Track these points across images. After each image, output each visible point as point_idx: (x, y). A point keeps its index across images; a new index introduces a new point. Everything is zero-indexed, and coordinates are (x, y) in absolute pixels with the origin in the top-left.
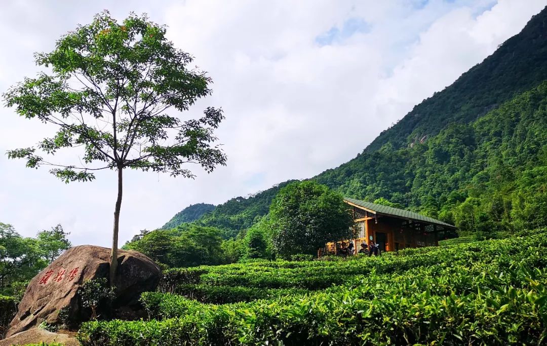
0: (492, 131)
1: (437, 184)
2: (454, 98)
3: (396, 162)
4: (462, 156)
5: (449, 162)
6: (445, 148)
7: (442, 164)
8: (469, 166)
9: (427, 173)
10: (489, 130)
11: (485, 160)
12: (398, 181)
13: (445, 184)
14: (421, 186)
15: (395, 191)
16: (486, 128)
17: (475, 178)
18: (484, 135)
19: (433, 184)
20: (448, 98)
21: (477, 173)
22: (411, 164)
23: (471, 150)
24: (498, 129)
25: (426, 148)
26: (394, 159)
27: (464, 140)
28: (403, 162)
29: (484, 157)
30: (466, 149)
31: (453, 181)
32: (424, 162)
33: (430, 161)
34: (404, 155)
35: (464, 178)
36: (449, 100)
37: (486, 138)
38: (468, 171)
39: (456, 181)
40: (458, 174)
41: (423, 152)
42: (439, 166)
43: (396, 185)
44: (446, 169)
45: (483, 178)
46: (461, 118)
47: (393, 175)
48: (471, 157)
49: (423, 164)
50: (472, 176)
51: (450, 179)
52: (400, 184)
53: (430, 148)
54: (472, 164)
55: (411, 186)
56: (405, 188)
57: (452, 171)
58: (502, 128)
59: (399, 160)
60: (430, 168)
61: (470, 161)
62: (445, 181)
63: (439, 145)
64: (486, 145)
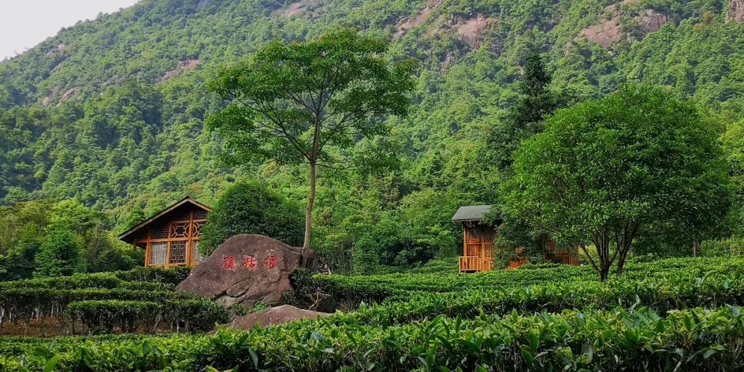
0: (191, 107)
1: (91, 183)
2: (132, 32)
3: (23, 128)
4: (138, 139)
5: (116, 145)
6: (112, 121)
7: (104, 148)
8: (147, 159)
9: (77, 160)
10: (185, 103)
11: (173, 154)
12: (22, 165)
13: (103, 185)
14: (62, 180)
15: (15, 184)
16: (181, 100)
17: (155, 182)
18: (177, 111)
19: (83, 181)
20: (122, 29)
21: (159, 173)
22: (48, 137)
23: (154, 133)
24: (200, 106)
25: (80, 114)
26: (20, 122)
27: (144, 112)
28: (36, 132)
29: (172, 147)
30: (146, 129)
31: (119, 181)
32: (73, 138)
33: (83, 139)
34: (39, 117)
35: (137, 179)
36: (123, 34)
37: (179, 117)
38: (144, 167)
39: (123, 182)
40: (128, 171)
41: (73, 120)
42: (98, 150)
43: (17, 172)
44: (110, 157)
45: (167, 184)
46: (140, 70)
47: (15, 152)
48: (152, 143)
49: (71, 142)
50: (151, 177)
51: (114, 177)
52: (25, 172)
53: (87, 114)
54: (152, 156)
55: (44, 178)
56: (33, 181)
57: (119, 164)
58: (207, 105)
59: (29, 126)
60: (82, 151)
61: (149, 151)
62: (104, 179)
63: (104, 112)
64: (177, 128)
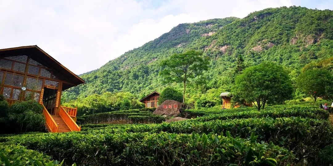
0: (155, 70)
1: (133, 88)
2: (142, 52)
3: (117, 76)
4: (143, 78)
5: (138, 79)
6: (137, 73)
7: (135, 80)
8: (145, 82)
9: (130, 83)
10: (154, 69)
11: (151, 81)
12: (117, 84)
13: (135, 89)
14: (126, 88)
15: (115, 88)
16: (153, 68)
17: (147, 88)
18: (152, 71)
20: (139, 52)
21: (148, 86)
22: (123, 77)
23: (147, 76)
24: (157, 69)
25: (130, 72)
26: (116, 74)
27: (145, 71)
28: (120, 76)
29: (151, 79)
31: (139, 88)
32: (128, 78)
33: (131, 78)
34: (121, 73)
35: (143, 87)
37: (153, 72)
38: (145, 84)
39: (140, 88)
40: (141, 85)
41: (128, 73)
42: (134, 80)
43: (116, 86)
44: (137, 82)
45: (150, 88)
46: (143, 61)
47: (115, 81)
48: (146, 79)
49: (128, 79)
50: (146, 86)
51: (138, 87)
52: (117, 86)
53: (132, 72)
54: (146, 82)
55: (122, 87)
56: (119, 88)
57: (139, 84)
58: (159, 69)
59: (118, 75)
60: (130, 81)
61: (146, 80)
62: (136, 87)
63: (135, 72)
64: (152, 75)
